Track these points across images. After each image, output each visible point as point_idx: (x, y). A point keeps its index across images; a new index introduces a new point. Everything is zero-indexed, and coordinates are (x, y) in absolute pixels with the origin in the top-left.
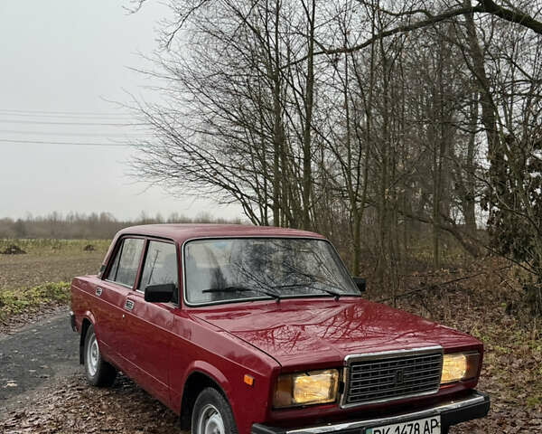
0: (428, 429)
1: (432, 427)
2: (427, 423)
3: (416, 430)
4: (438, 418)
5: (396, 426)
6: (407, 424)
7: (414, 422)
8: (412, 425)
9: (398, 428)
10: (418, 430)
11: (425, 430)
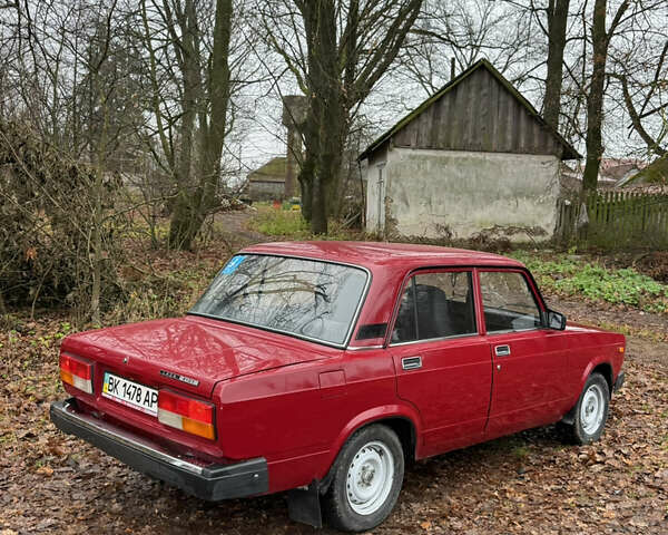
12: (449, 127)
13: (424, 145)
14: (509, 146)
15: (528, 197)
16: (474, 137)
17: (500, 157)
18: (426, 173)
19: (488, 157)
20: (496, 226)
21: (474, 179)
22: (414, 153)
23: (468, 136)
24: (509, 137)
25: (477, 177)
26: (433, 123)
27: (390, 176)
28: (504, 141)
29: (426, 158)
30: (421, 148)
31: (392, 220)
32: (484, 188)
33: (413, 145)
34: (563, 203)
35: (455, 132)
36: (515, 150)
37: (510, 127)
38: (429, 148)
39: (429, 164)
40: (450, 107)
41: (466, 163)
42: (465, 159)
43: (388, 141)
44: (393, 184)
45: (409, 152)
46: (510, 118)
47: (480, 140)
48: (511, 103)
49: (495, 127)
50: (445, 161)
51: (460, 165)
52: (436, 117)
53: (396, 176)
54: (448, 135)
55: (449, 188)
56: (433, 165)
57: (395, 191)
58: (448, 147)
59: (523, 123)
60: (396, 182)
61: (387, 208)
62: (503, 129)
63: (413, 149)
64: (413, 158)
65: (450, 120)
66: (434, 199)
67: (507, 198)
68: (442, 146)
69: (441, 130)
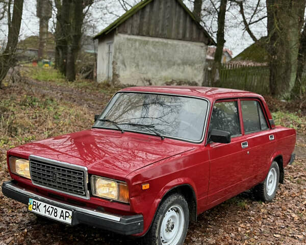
0: (63, 216)
1: (66, 216)
2: (62, 211)
3: (55, 212)
4: (71, 213)
5: (45, 204)
6: (51, 206)
7: (55, 207)
8: (53, 208)
9: (45, 206)
10: (56, 213)
11: (61, 216)
12: (149, 24)
13: (135, 33)
14: (180, 36)
15: (189, 65)
16: (163, 30)
17: (176, 42)
18: (135, 49)
19: (170, 42)
20: (173, 80)
21: (162, 54)
22: (129, 37)
23: (159, 29)
24: (181, 31)
25: (164, 53)
26: (140, 21)
27: (116, 49)
28: (178, 33)
29: (136, 40)
30: (133, 34)
31: (117, 75)
32: (167, 59)
33: (129, 32)
34: (207, 69)
35: (152, 27)
36: (183, 39)
37: (181, 25)
38: (138, 34)
39: (137, 44)
40: (150, 12)
41: (157, 44)
42: (157, 42)
43: (115, 29)
44: (117, 54)
45: (126, 36)
46: (181, 21)
47: (166, 32)
48: (182, 13)
49: (174, 25)
50: (147, 43)
51: (155, 45)
52: (142, 17)
53: (119, 49)
54: (149, 28)
55: (148, 58)
56: (140, 45)
57: (118, 58)
58: (148, 35)
59: (188, 24)
60: (119, 53)
61: (114, 68)
62: (178, 27)
63: (129, 34)
64: (129, 40)
65: (150, 20)
66: (140, 64)
67: (179, 65)
68: (145, 34)
69: (145, 25)
